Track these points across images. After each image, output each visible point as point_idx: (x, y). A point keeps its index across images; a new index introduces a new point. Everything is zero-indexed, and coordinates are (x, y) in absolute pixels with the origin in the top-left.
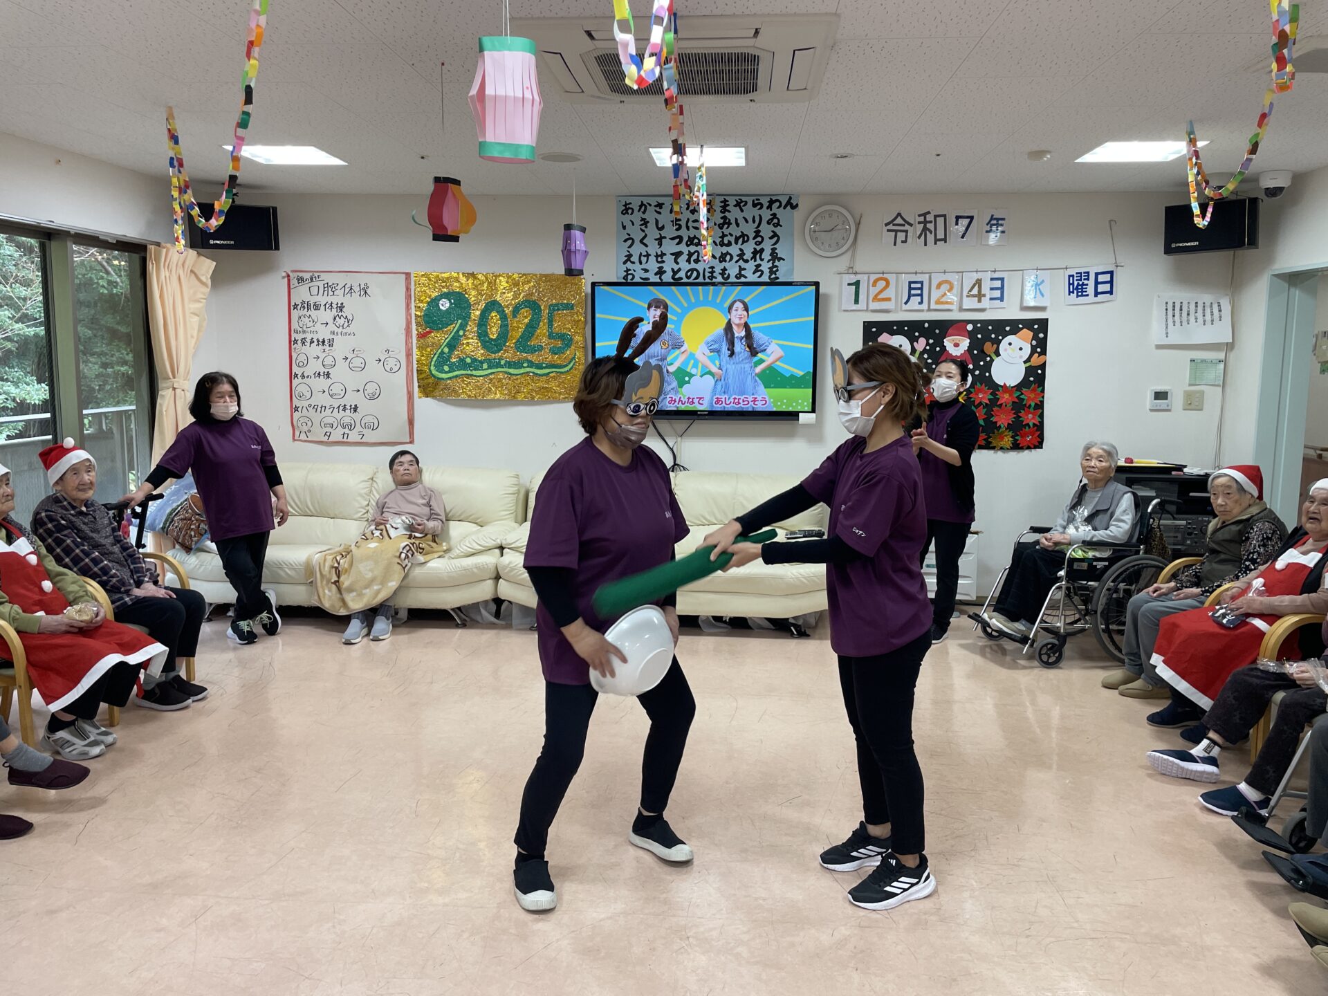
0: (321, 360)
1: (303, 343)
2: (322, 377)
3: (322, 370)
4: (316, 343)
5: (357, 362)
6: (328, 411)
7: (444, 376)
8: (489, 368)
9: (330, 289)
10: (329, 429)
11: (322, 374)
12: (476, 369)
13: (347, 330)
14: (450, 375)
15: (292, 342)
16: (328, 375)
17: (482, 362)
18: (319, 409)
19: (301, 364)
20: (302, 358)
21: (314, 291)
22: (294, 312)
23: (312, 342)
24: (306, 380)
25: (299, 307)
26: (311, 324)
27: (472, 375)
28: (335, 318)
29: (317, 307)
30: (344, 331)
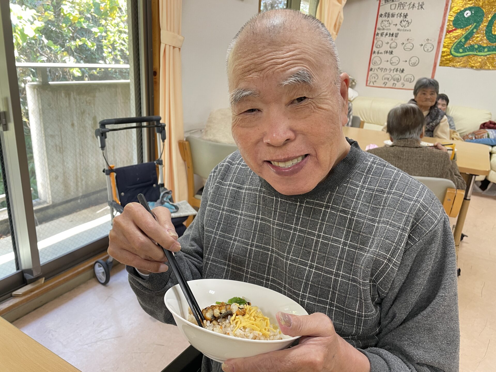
0: (389, 44)
1: (382, 35)
2: (388, 54)
3: (389, 50)
4: (388, 35)
5: (409, 46)
6: (388, 72)
7: (459, 55)
8: (488, 51)
9: (402, 6)
10: (386, 81)
11: (388, 52)
12: (480, 51)
13: (407, 28)
14: (463, 54)
15: (375, 34)
16: (391, 53)
17: (484, 48)
18: (383, 70)
19: (378, 46)
20: (380, 43)
21: (393, 7)
22: (380, 19)
23: (387, 34)
24: (379, 55)
25: (383, 16)
26: (388, 25)
27: (476, 55)
28: (401, 22)
29: (393, 16)
30: (405, 29)
